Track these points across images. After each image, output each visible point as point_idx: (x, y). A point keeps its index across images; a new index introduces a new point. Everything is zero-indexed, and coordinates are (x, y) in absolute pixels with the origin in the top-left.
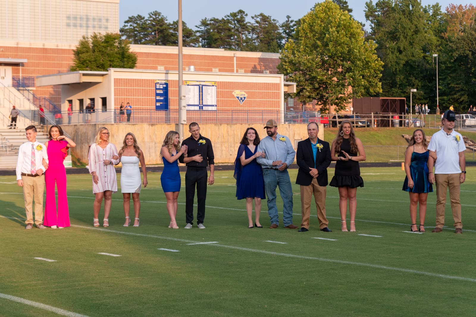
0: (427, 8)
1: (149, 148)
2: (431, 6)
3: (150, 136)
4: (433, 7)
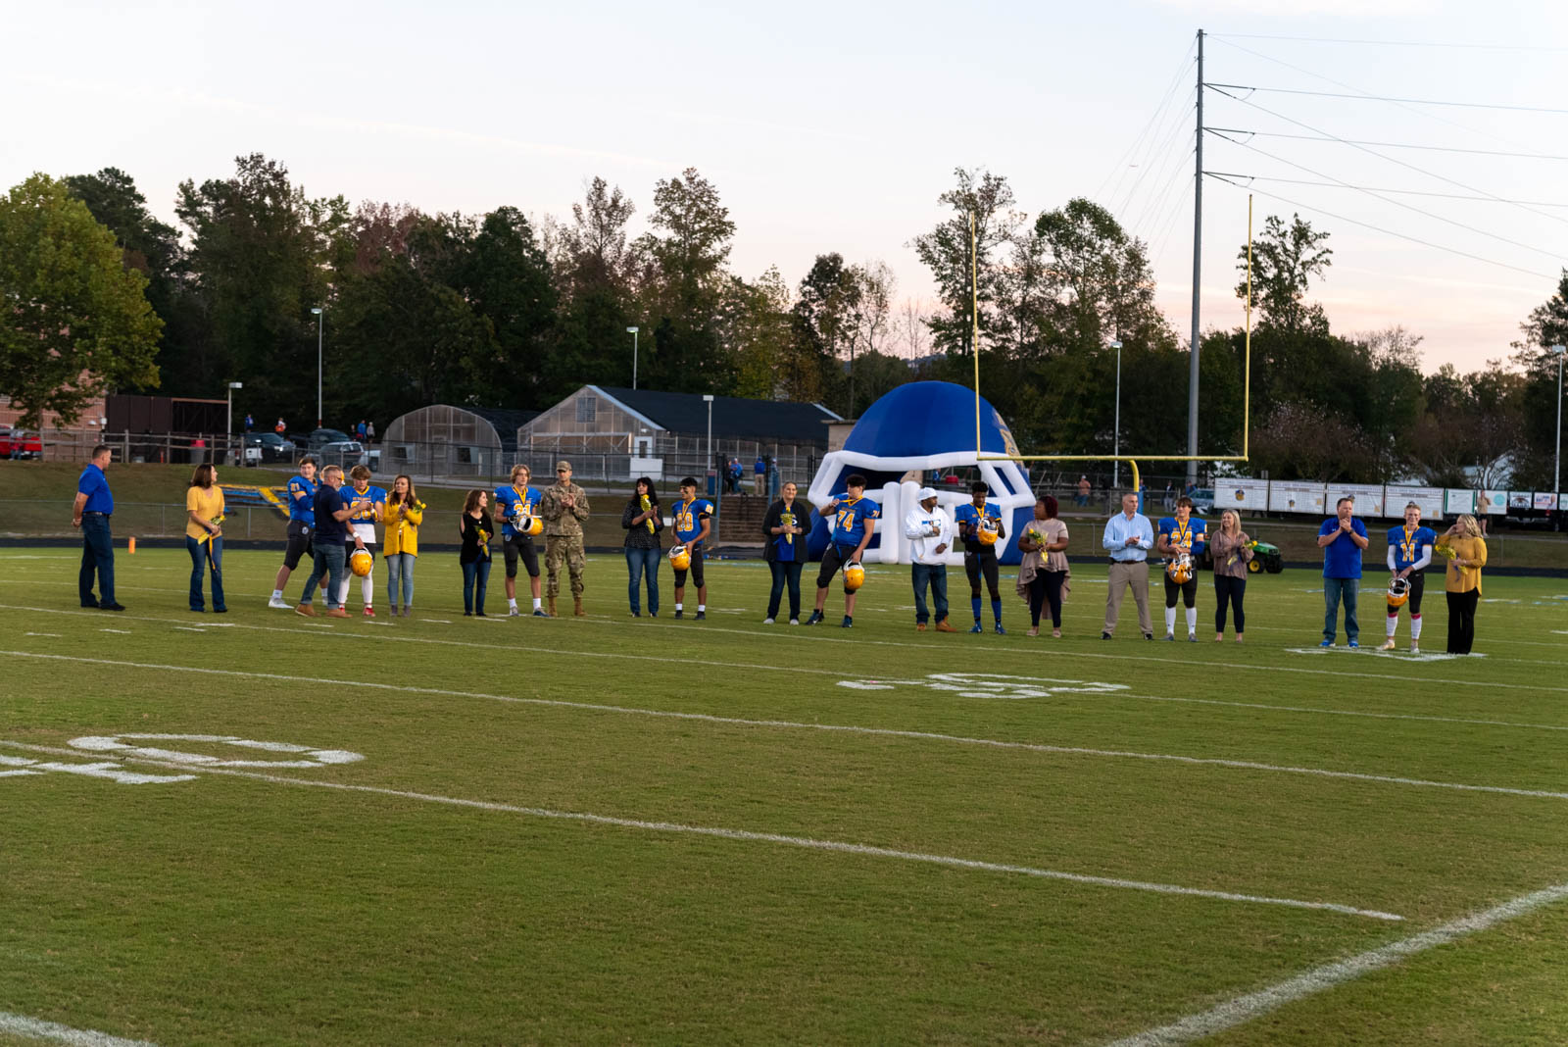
0: (319, 205)
2: (328, 201)
4: (332, 203)
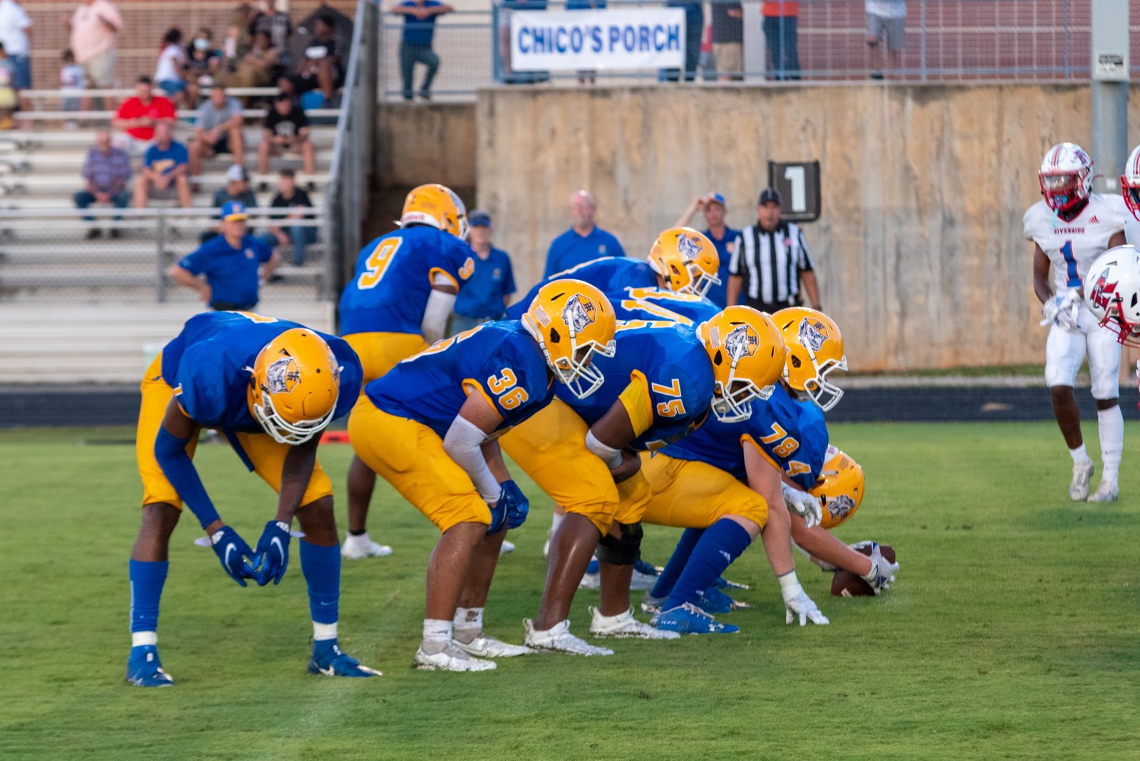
1: (899, 256)
3: (907, 169)
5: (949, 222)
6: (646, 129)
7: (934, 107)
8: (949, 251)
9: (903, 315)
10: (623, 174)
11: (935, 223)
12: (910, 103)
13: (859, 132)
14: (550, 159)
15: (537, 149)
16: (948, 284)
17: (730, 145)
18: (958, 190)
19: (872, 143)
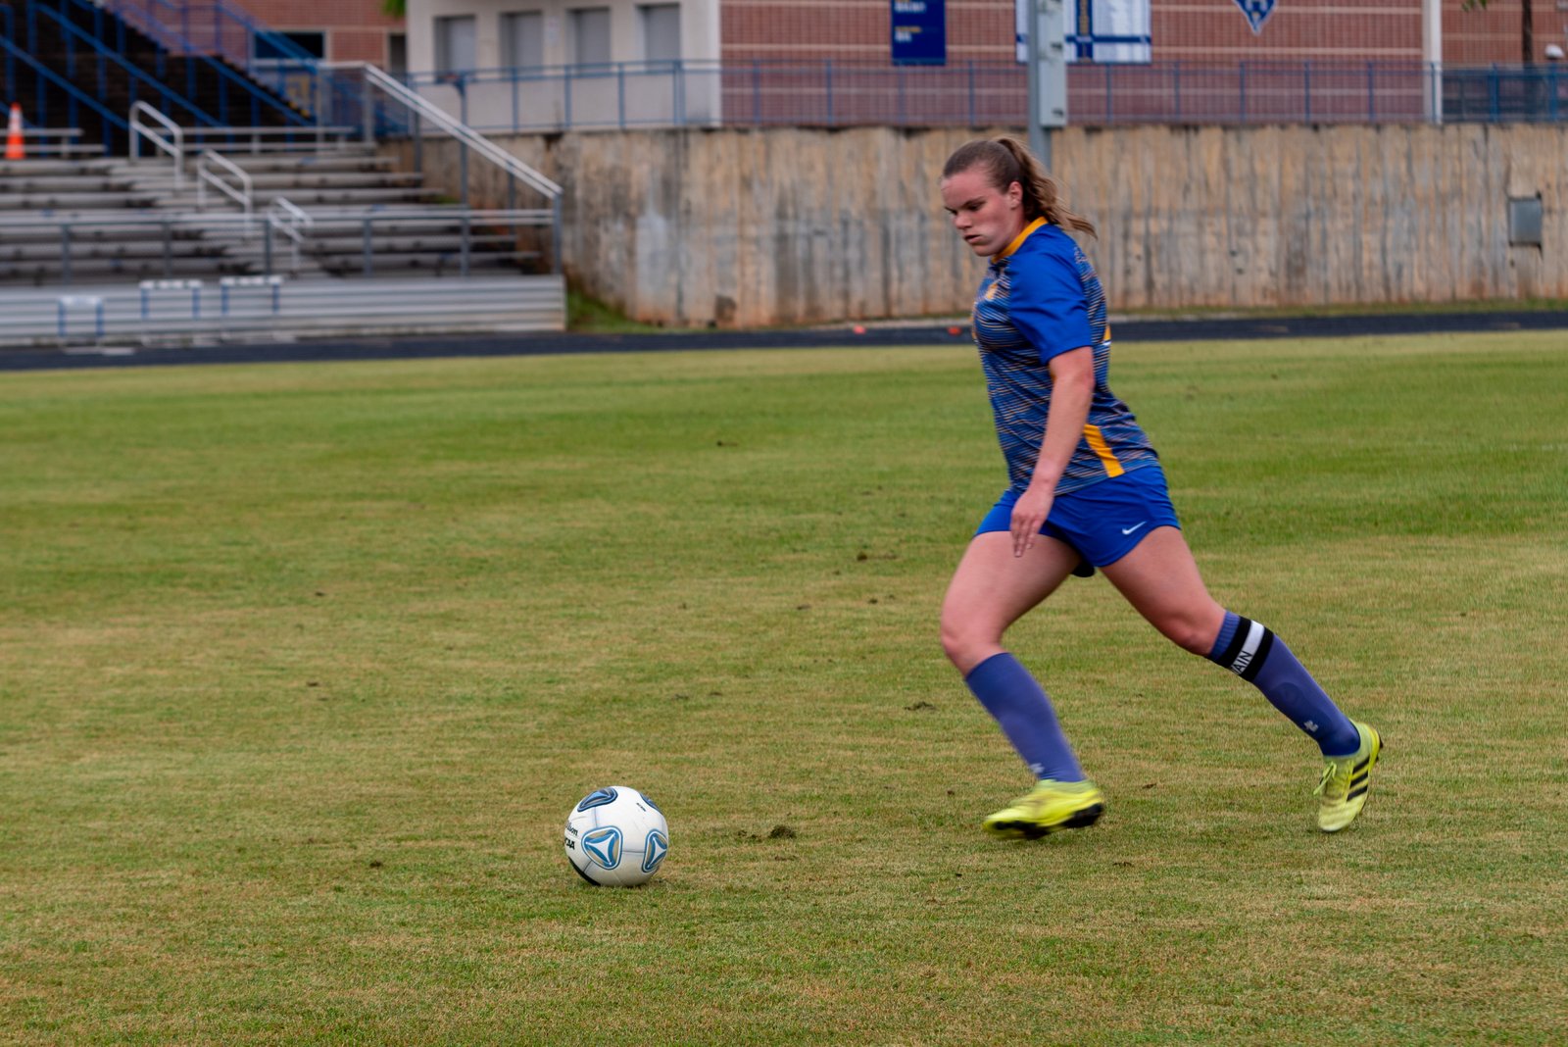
3: (901, 183)
5: (923, 218)
6: (768, 155)
7: (915, 142)
8: (923, 237)
9: (901, 280)
10: (756, 187)
11: (915, 219)
12: (903, 141)
13: (877, 159)
14: (718, 177)
15: (710, 170)
16: (923, 259)
17: (811, 167)
18: (927, 197)
19: (884, 166)
